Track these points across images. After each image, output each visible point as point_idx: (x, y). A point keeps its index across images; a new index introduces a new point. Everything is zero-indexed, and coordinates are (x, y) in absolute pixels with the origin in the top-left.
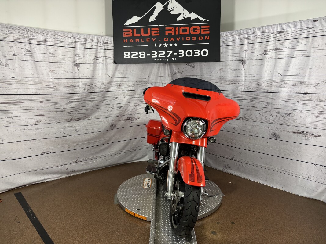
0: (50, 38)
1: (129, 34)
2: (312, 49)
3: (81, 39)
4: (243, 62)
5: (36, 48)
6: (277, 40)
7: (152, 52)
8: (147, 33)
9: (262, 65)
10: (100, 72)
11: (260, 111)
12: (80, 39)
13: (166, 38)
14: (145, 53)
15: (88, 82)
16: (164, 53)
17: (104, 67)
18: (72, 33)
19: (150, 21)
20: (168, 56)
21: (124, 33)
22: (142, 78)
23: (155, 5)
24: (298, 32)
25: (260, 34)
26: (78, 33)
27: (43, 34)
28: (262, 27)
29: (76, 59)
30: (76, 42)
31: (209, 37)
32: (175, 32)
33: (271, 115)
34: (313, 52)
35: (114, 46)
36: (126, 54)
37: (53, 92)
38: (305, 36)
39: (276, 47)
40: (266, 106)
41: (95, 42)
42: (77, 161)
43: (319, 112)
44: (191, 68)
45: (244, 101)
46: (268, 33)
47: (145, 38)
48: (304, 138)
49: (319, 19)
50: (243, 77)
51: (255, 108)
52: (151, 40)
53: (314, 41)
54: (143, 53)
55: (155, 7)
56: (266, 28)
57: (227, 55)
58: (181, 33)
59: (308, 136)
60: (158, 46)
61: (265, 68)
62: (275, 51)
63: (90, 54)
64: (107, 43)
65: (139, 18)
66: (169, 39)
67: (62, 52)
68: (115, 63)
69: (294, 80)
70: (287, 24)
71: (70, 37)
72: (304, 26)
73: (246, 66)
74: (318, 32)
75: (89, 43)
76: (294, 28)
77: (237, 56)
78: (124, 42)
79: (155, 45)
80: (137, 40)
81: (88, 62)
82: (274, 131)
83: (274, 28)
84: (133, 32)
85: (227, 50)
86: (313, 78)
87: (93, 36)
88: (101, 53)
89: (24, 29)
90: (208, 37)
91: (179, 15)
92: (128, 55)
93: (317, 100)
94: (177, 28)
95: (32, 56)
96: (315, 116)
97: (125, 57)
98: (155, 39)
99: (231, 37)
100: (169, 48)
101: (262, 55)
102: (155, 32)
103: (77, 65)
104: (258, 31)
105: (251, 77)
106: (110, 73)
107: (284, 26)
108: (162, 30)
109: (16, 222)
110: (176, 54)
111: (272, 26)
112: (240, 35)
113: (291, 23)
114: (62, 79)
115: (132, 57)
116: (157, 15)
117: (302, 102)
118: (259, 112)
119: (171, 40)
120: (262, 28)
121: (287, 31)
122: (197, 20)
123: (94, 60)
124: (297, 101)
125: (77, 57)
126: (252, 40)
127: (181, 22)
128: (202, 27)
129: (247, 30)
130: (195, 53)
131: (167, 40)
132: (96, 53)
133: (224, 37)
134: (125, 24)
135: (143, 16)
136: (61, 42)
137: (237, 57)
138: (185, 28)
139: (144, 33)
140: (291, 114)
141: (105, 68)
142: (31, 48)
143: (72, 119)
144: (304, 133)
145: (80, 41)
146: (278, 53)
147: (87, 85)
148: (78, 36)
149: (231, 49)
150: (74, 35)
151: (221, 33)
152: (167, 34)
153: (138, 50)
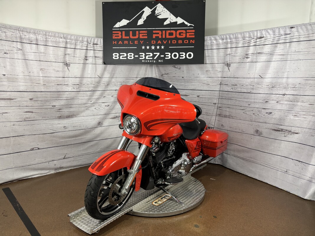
0: (41, 38)
1: (118, 36)
2: (290, 53)
3: (72, 40)
4: (228, 65)
5: (27, 47)
6: (257, 45)
7: (140, 54)
8: (135, 36)
9: (244, 68)
10: (89, 72)
11: (244, 110)
12: (70, 39)
14: (133, 54)
15: (77, 81)
16: (151, 55)
17: (93, 67)
18: (63, 34)
19: (138, 24)
20: (155, 58)
21: (113, 35)
22: (130, 78)
23: (144, 10)
24: (277, 38)
25: (241, 39)
26: (69, 34)
27: (35, 33)
28: (244, 32)
29: (66, 58)
30: (66, 43)
31: (194, 40)
32: (162, 35)
33: (254, 114)
34: (290, 56)
35: (103, 48)
36: (115, 55)
37: (43, 90)
38: (283, 41)
39: (257, 52)
40: (249, 106)
41: (85, 43)
42: (65, 157)
43: (296, 112)
44: (177, 69)
45: (229, 101)
46: (249, 38)
47: (133, 40)
48: (283, 135)
49: (295, 26)
51: (239, 107)
52: (139, 42)
53: (291, 46)
54: (131, 55)
55: (144, 12)
56: (247, 33)
57: (212, 58)
58: (168, 37)
59: (287, 133)
60: (146, 48)
61: (247, 70)
62: (255, 55)
63: (80, 54)
64: (97, 44)
65: (128, 21)
66: (157, 42)
67: (53, 52)
68: (105, 63)
69: (273, 82)
70: (266, 30)
71: (61, 38)
72: (282, 32)
73: (230, 68)
74: (295, 37)
75: (79, 44)
76: (272, 34)
77: (222, 59)
78: (113, 44)
79: (143, 47)
80: (126, 42)
81: (77, 62)
83: (254, 33)
84: (122, 35)
85: (212, 53)
86: (290, 81)
87: (83, 37)
88: (91, 53)
89: (16, 28)
91: (166, 19)
92: (117, 56)
93: (294, 101)
94: (164, 32)
95: (24, 54)
96: (292, 115)
97: (114, 58)
98: (143, 41)
99: (214, 41)
100: (156, 50)
102: (143, 35)
104: (239, 36)
105: (235, 79)
106: (99, 73)
107: (264, 32)
108: (150, 33)
109: (4, 216)
110: (163, 56)
111: (253, 32)
112: (223, 39)
113: (270, 29)
114: (52, 78)
115: (121, 58)
116: (145, 19)
117: (281, 102)
119: (158, 43)
120: (243, 34)
121: (266, 37)
122: (183, 25)
123: (84, 60)
124: (277, 101)
125: (67, 57)
126: (234, 44)
127: (168, 26)
128: (188, 31)
129: (229, 34)
130: (181, 56)
131: (155, 43)
132: (86, 53)
133: (208, 41)
134: (114, 27)
135: (132, 20)
136: (52, 41)
138: (172, 31)
139: (133, 36)
140: (271, 113)
142: (22, 47)
143: (61, 117)
144: (283, 130)
145: (71, 41)
146: (259, 57)
147: (77, 84)
148: (69, 37)
149: (216, 52)
150: (65, 36)
151: (205, 37)
152: (154, 37)
153: (127, 51)
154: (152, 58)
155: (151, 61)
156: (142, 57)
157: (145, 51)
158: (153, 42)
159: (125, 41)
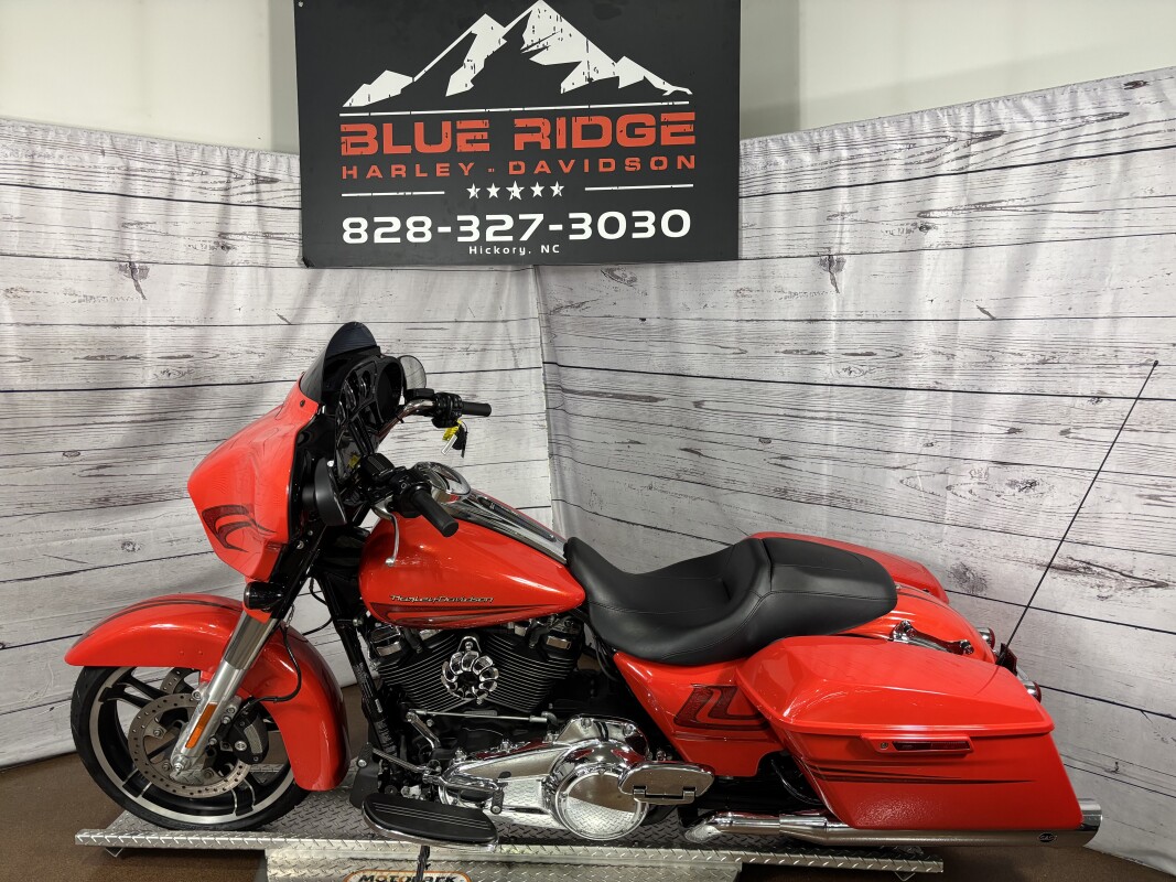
1: (366, 145)
2: (1125, 204)
3: (154, 160)
4: (830, 263)
6: (970, 169)
7: (460, 218)
8: (439, 142)
9: (910, 275)
10: (240, 301)
11: (903, 468)
12: (146, 159)
13: (515, 163)
14: (428, 222)
15: (185, 340)
16: (509, 222)
17: (257, 279)
18: (113, 135)
19: (449, 93)
20: (525, 237)
21: (343, 139)
22: (426, 326)
23: (473, 29)
24: (1064, 135)
25: (899, 146)
26: (139, 138)
28: (910, 116)
29: (128, 242)
30: (128, 174)
31: (692, 157)
32: (553, 137)
33: (949, 488)
34: (1127, 217)
35: (302, 195)
36: (353, 225)
37: (18, 383)
38: (1092, 149)
39: (968, 200)
40: (930, 450)
41: (218, 175)
43: (1159, 481)
44: (622, 286)
45: (835, 428)
46: (934, 141)
47: (429, 161)
48: (1095, 592)
49: (1150, 79)
50: (833, 325)
51: (881, 455)
52: (455, 170)
53: (1131, 172)
54: (421, 224)
55: (472, 37)
56: (926, 119)
57: (767, 232)
58: (579, 142)
59: (1113, 583)
60: (484, 193)
61: (924, 285)
62: (962, 216)
63: (195, 223)
64: (273, 181)
65: (407, 80)
66: (531, 166)
67: (63, 214)
68: (307, 261)
69: (1046, 337)
70: (1013, 100)
71: (103, 153)
72: (1087, 108)
73: (844, 278)
74: (1146, 131)
75: (188, 178)
76: (1043, 118)
77: (806, 236)
78: (344, 177)
79: (473, 192)
80: (399, 170)
81: (182, 256)
82: (962, 559)
83: (957, 117)
84: (379, 138)
85: (766, 211)
86: (1128, 331)
87: (206, 148)
88: (245, 220)
90: (689, 160)
91: (570, 67)
92: (361, 230)
93: (1147, 427)
94: (561, 123)
96: (1141, 496)
97: (347, 238)
98: (471, 164)
99: (781, 160)
100: (528, 203)
101: (909, 231)
102: (471, 136)
103: (133, 270)
104: (890, 131)
105: (866, 325)
106: (285, 303)
107: (1002, 111)
108: (501, 130)
110: (559, 227)
111: (951, 112)
112: (818, 149)
113: (1032, 96)
114: (60, 329)
115: (378, 239)
116: (480, 66)
117: (1082, 434)
118: (900, 474)
120: (907, 121)
121: (1015, 131)
122: (642, 89)
123: (212, 248)
124: (1063, 428)
125: (133, 235)
126: (867, 170)
127: (577, 95)
128: (665, 117)
129: (845, 127)
130: (638, 225)
131: (523, 171)
132: (224, 219)
133: (754, 160)
134: (347, 105)
135: (422, 73)
136: (58, 168)
137: (808, 242)
138: (596, 120)
139: (428, 141)
140: (1033, 484)
141: (261, 283)
143: (107, 500)
144: (1095, 569)
145: (152, 166)
146: (977, 225)
147: (181, 354)
148: (140, 148)
149: (784, 208)
150: (120, 144)
151: (741, 142)
152: (519, 145)
153: (403, 210)
154: (510, 238)
155: (506, 251)
156: (470, 234)
157: (482, 207)
158: (516, 167)
159: (393, 167)
